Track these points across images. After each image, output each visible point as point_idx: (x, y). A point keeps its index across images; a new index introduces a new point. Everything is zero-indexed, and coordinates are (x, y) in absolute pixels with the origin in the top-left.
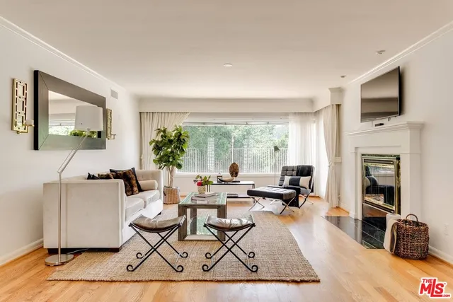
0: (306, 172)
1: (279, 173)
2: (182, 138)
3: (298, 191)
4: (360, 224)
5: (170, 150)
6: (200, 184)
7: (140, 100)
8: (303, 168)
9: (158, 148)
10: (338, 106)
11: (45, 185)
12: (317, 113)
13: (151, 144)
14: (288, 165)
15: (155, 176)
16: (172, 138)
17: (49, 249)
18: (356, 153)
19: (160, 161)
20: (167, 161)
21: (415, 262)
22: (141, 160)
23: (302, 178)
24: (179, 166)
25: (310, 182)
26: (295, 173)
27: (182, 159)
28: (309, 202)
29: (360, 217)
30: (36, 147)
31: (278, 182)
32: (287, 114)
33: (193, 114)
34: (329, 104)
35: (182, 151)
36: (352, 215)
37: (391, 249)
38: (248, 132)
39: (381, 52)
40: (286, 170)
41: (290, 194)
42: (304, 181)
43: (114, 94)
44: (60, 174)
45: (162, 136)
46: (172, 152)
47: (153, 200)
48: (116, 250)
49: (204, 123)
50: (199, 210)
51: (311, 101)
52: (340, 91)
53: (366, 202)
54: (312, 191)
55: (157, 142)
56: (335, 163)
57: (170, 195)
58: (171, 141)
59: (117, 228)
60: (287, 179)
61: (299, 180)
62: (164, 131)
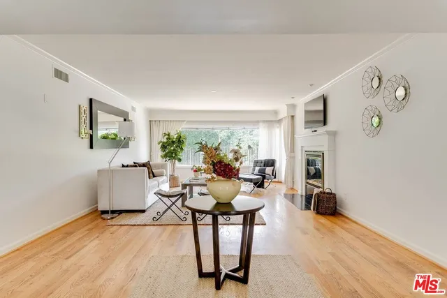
0: (270, 164)
1: (252, 165)
2: (181, 139)
3: (264, 177)
4: (304, 198)
5: (172, 148)
6: (195, 171)
7: (150, 112)
8: (269, 161)
9: (164, 147)
10: (293, 117)
11: (99, 171)
12: (280, 121)
13: (159, 144)
14: (259, 159)
15: (163, 166)
16: (174, 140)
17: (101, 211)
18: (302, 150)
19: (165, 156)
20: (171, 157)
21: (328, 217)
22: (151, 156)
23: (267, 168)
24: (180, 160)
25: (273, 171)
26: (262, 164)
27: (182, 155)
28: (272, 185)
29: (304, 194)
30: (91, 147)
31: (251, 171)
32: (258, 122)
33: (189, 122)
34: (286, 115)
35: (182, 149)
36: (299, 192)
37: (314, 210)
38: (232, 134)
39: (311, 85)
40: (256, 163)
41: (258, 179)
42: (269, 170)
43: (133, 109)
44: (110, 164)
45: (167, 139)
46: (174, 150)
47: (163, 182)
48: (143, 211)
49: (197, 129)
50: (194, 187)
51: (276, 112)
52: (293, 107)
53: (307, 183)
54: (275, 177)
55: (163, 142)
56: (290, 157)
57: (173, 180)
58: (173, 142)
59: (144, 198)
60: (257, 169)
61: (265, 169)
62: (169, 135)
